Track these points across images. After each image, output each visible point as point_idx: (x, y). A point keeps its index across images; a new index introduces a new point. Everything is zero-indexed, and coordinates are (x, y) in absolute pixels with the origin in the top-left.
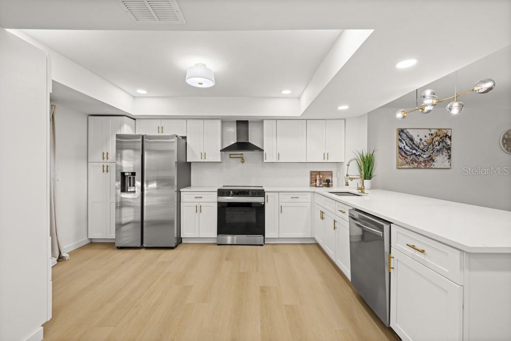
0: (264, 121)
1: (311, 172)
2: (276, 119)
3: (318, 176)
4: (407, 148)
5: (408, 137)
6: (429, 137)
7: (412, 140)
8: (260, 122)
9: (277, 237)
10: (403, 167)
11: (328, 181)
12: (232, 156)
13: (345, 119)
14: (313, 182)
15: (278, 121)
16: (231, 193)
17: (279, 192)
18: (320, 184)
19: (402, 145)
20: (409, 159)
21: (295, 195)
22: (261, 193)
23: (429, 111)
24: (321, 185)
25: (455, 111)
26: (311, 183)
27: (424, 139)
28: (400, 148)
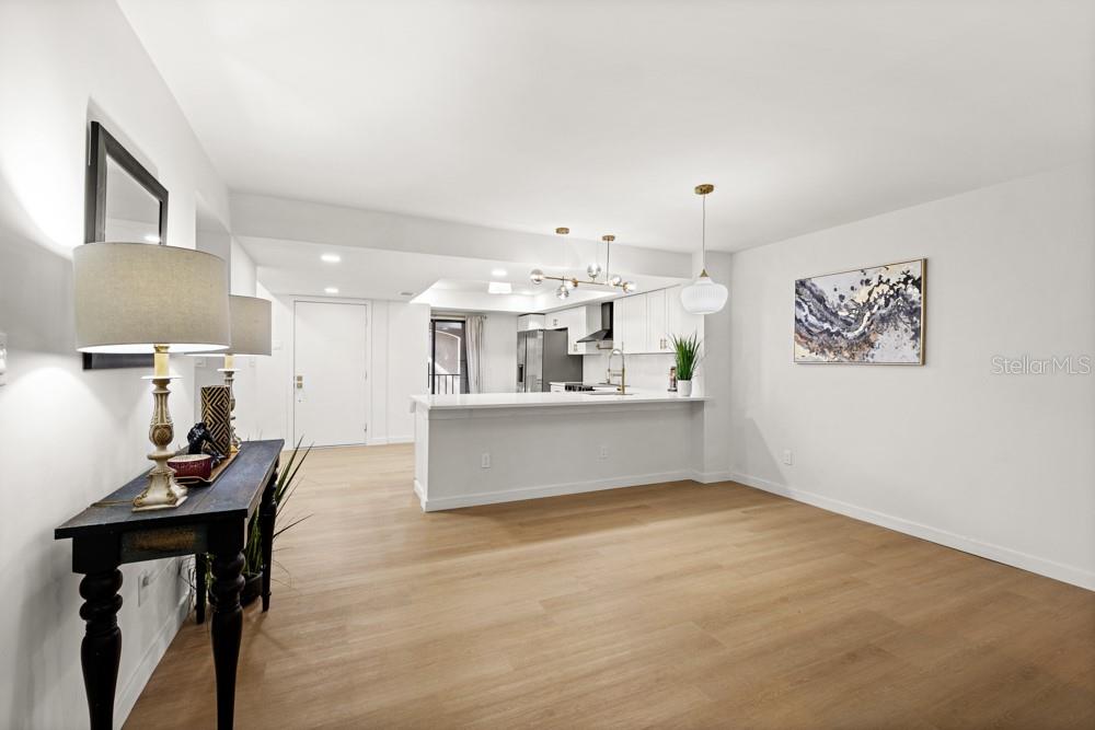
4: (812, 319)
5: (815, 296)
6: (860, 289)
7: (821, 300)
19: (802, 315)
20: (816, 342)
27: (848, 295)
28: (798, 321)
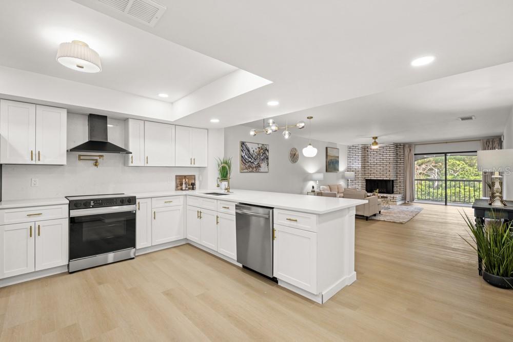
0: (130, 120)
1: (176, 176)
2: (145, 120)
3: (184, 180)
4: (246, 157)
5: (247, 149)
6: (258, 149)
7: (249, 151)
8: (124, 120)
9: (150, 245)
10: (244, 171)
11: (193, 184)
12: (82, 158)
13: (207, 129)
14: (179, 186)
15: (146, 122)
16: (92, 203)
17: (151, 198)
18: (186, 187)
19: (243, 155)
20: (248, 165)
21: (167, 199)
22: (131, 200)
23: (270, 134)
24: (187, 189)
25: (287, 137)
26: (177, 187)
27: (255, 151)
28: (242, 157)
